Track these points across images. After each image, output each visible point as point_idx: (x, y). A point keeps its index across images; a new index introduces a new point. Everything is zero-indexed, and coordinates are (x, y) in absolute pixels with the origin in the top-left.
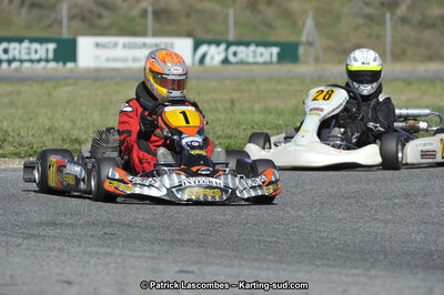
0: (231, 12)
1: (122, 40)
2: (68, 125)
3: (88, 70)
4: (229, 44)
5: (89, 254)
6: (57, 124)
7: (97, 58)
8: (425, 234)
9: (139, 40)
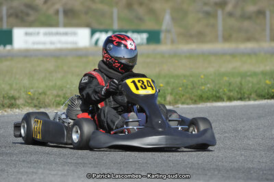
0: (115, 11)
1: (42, 30)
2: (7, 88)
3: (20, 51)
4: (114, 32)
5: (22, 173)
7: (26, 42)
8: (245, 156)
9: (54, 30)
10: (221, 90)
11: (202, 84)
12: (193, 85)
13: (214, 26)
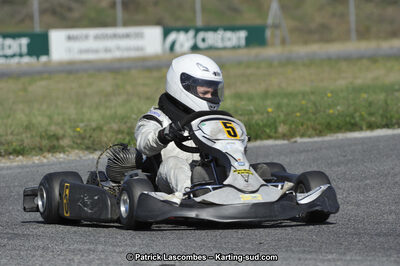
1: (92, 32)
2: (45, 121)
3: (61, 64)
4: (197, 31)
5: (73, 251)
6: (34, 121)
7: (69, 50)
8: (396, 214)
9: (109, 31)
10: (357, 114)
11: (329, 105)
12: (316, 107)
13: (343, 16)
